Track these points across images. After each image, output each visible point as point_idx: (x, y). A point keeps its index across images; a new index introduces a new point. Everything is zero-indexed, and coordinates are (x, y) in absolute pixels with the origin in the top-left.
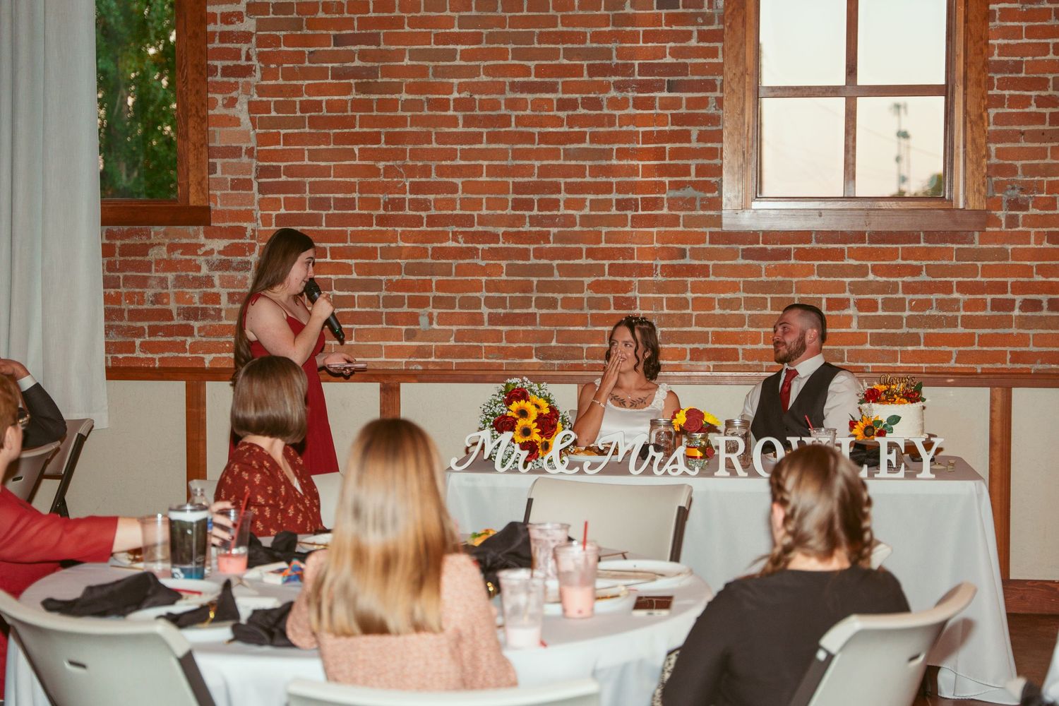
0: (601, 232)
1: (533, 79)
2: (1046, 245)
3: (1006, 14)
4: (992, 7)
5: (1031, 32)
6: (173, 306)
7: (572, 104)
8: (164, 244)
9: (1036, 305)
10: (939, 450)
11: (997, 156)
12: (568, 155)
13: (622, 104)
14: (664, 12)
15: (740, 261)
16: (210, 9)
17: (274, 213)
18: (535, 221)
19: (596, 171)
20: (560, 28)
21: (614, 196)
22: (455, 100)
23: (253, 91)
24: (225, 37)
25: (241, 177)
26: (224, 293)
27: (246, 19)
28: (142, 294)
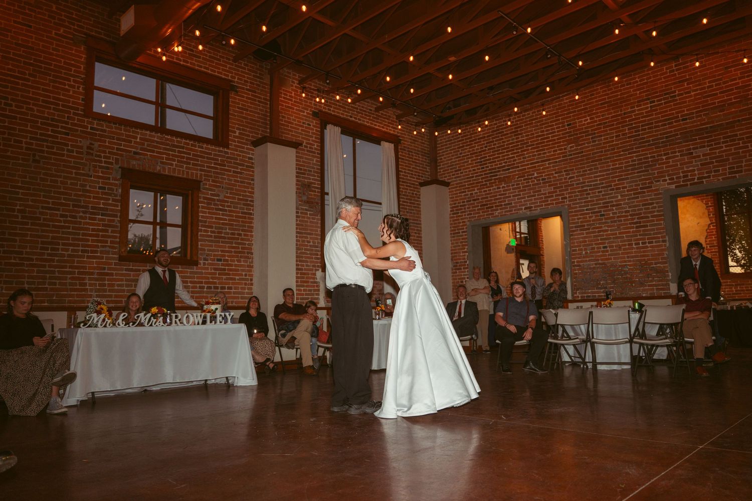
0: (74, 260)
1: (50, 205)
2: (213, 271)
3: (203, 207)
4: (200, 205)
5: (209, 213)
7: (66, 216)
9: (210, 288)
10: (233, 316)
11: (201, 246)
12: (63, 232)
13: (85, 218)
14: (100, 191)
15: (124, 272)
18: (49, 255)
19: (73, 239)
20: (62, 190)
21: (80, 248)
22: (18, 209)
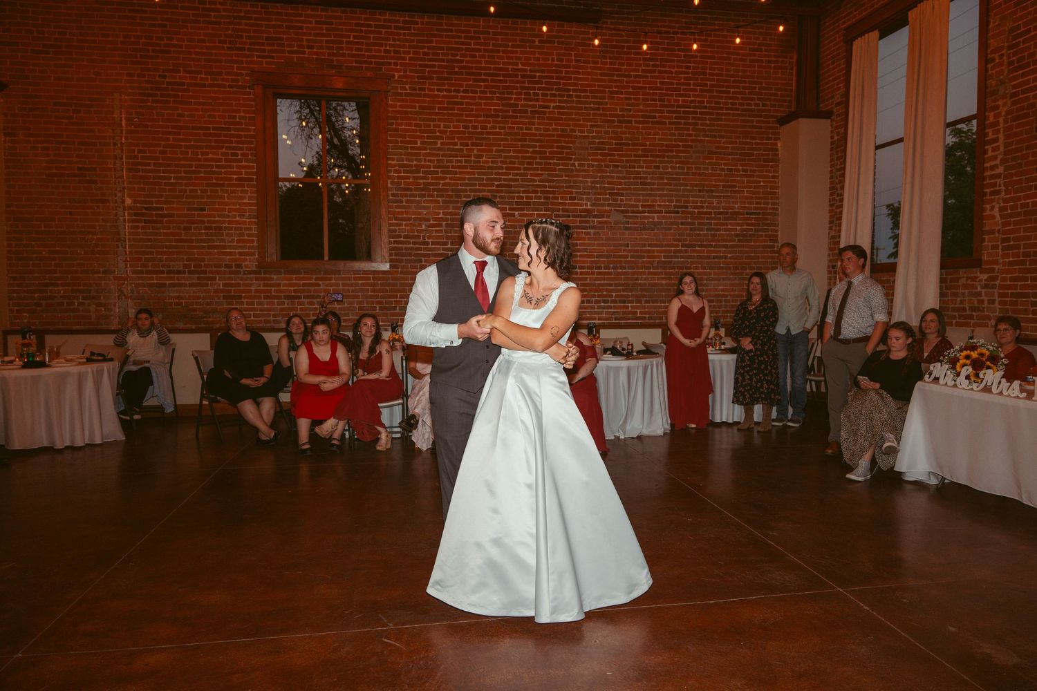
6: (967, 306)
8: (963, 277)
16: (986, 165)
17: (1007, 260)
23: (1001, 201)
24: (992, 177)
25: (995, 243)
26: (986, 299)
27: (1000, 167)
28: (956, 300)
